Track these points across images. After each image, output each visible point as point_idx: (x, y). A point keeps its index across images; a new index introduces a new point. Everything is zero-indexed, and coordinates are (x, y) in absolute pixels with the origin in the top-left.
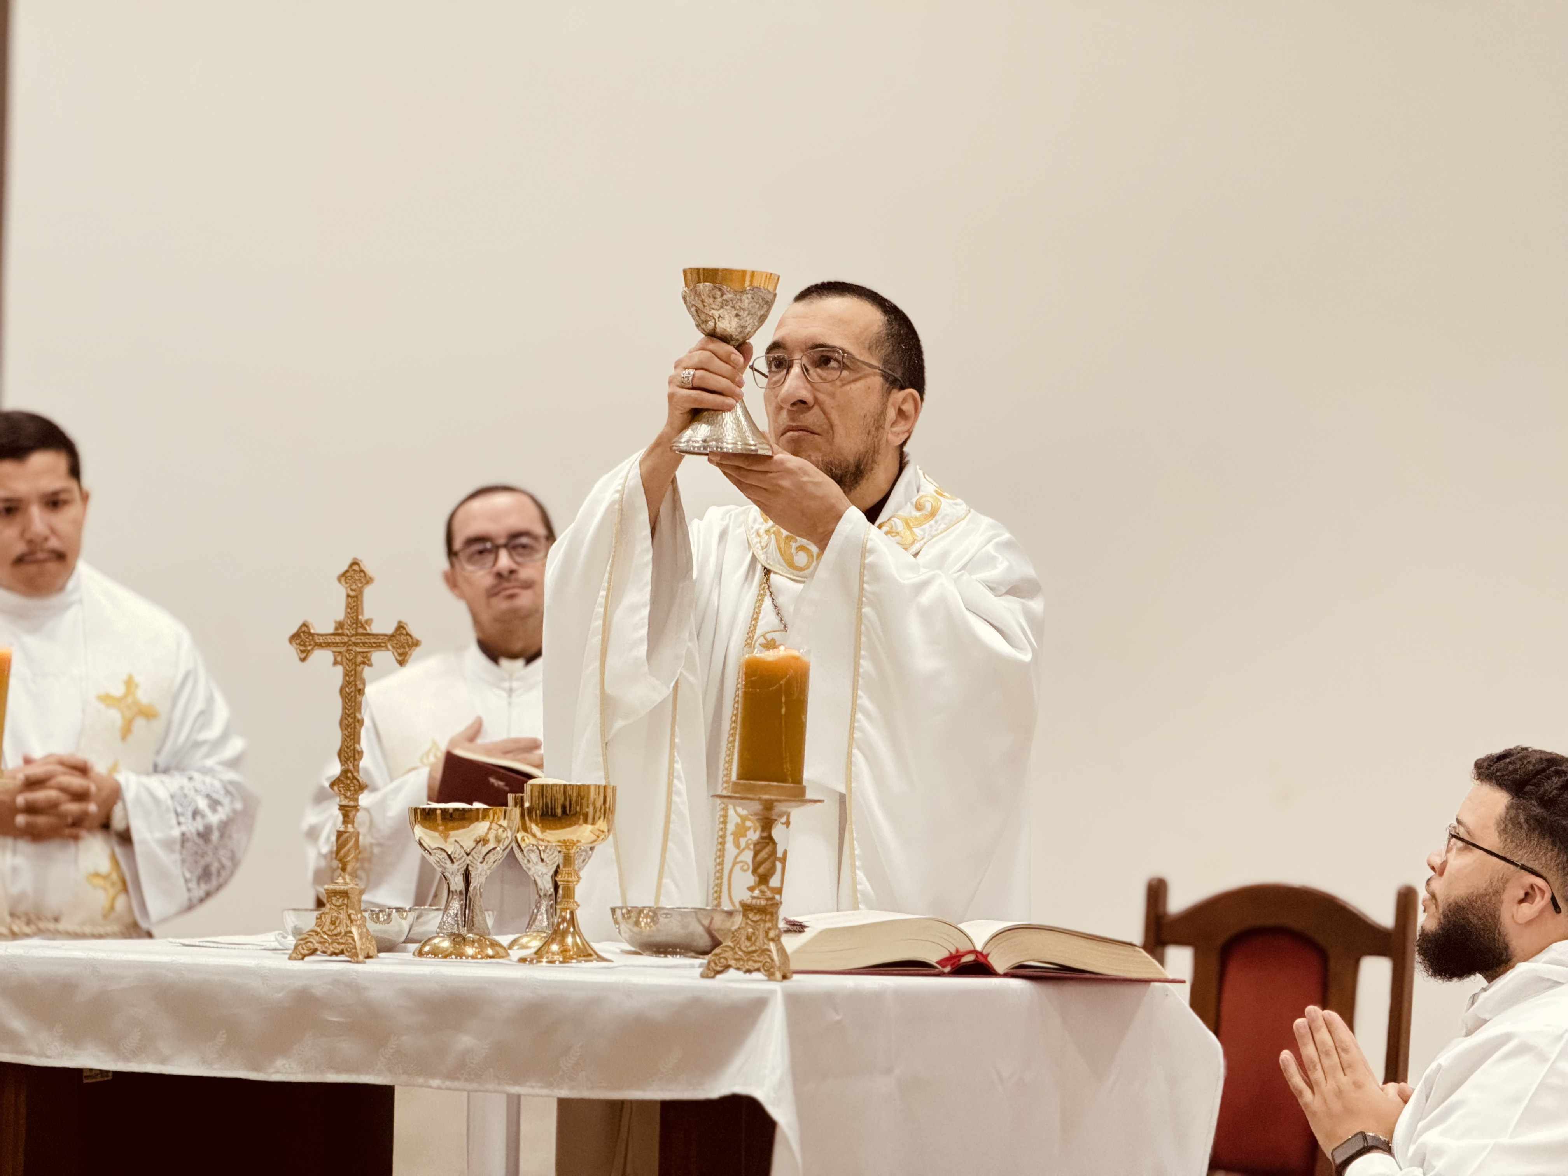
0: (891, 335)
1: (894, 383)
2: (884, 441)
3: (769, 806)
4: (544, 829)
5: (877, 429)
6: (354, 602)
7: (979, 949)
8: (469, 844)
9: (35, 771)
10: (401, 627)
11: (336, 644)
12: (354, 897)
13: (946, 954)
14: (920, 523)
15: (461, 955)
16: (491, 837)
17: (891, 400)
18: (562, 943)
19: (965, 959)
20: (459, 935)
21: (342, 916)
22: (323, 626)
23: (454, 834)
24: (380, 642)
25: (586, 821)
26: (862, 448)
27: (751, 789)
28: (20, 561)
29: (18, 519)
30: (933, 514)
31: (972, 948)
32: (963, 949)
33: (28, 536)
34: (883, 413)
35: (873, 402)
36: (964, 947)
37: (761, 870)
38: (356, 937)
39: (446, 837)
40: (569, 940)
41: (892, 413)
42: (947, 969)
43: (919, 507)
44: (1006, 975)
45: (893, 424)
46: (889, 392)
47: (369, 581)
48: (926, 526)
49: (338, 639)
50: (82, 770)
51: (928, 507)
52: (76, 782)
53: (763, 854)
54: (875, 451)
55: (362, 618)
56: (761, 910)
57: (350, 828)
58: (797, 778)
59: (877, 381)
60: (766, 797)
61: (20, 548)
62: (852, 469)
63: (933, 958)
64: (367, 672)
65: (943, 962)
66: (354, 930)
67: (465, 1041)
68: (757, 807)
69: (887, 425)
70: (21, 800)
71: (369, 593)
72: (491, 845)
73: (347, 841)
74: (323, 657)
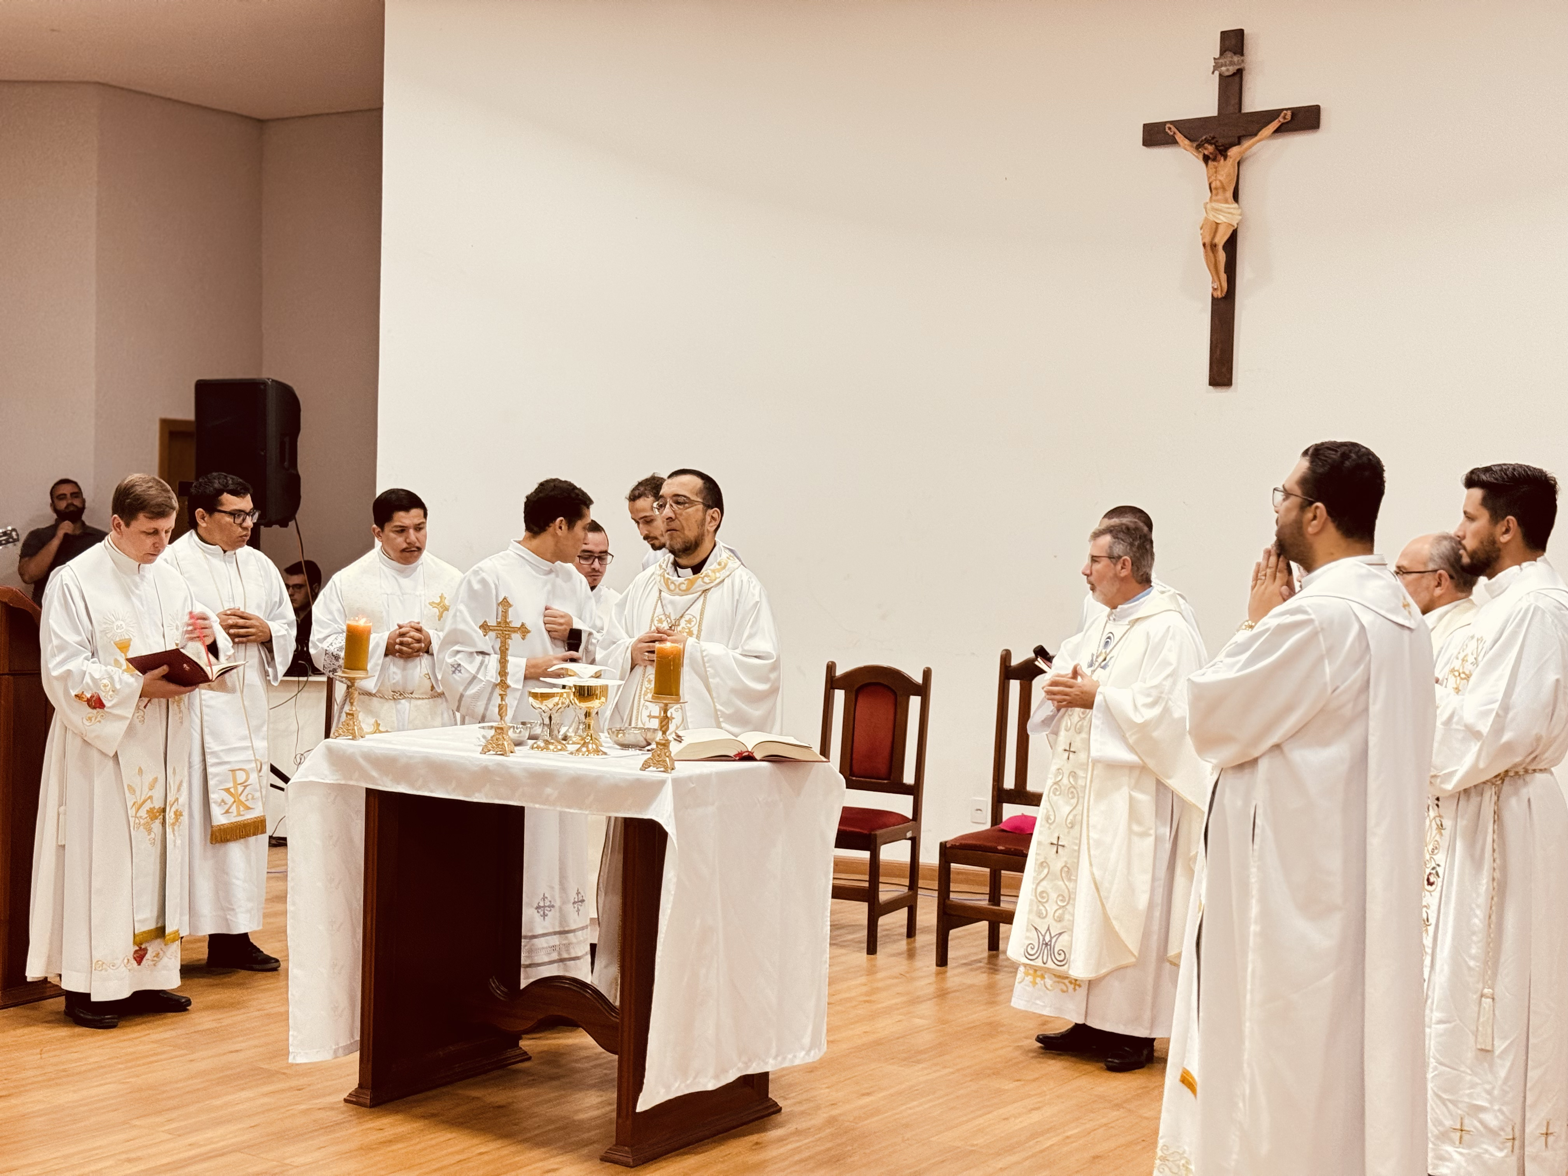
0: (706, 488)
1: (708, 507)
2: (706, 531)
3: (666, 705)
4: (580, 702)
5: (702, 526)
6: (505, 614)
7: (750, 750)
8: (551, 706)
9: (403, 630)
10: (523, 625)
11: (497, 630)
12: (505, 730)
13: (737, 753)
14: (719, 571)
15: (548, 749)
16: (560, 702)
17: (707, 513)
18: (587, 747)
19: (744, 755)
20: (547, 741)
21: (501, 737)
22: (492, 622)
23: (545, 702)
24: (515, 630)
25: (597, 698)
26: (696, 534)
27: (659, 698)
28: (404, 550)
29: (405, 534)
30: (724, 567)
31: (746, 750)
32: (743, 750)
33: (408, 541)
34: (704, 519)
35: (700, 514)
36: (744, 750)
37: (663, 729)
38: (506, 746)
39: (542, 703)
40: (590, 746)
41: (708, 519)
42: (737, 758)
43: (719, 564)
44: (761, 760)
45: (709, 523)
46: (706, 511)
47: (510, 605)
48: (721, 572)
49: (498, 628)
50: (419, 630)
51: (723, 564)
52: (417, 635)
53: (664, 723)
54: (703, 535)
55: (508, 621)
56: (664, 745)
57: (504, 703)
58: (678, 694)
59: (701, 507)
60: (665, 702)
61: (405, 545)
62: (694, 543)
63: (732, 754)
64: (509, 641)
65: (735, 756)
66: (505, 743)
67: (548, 790)
68: (662, 705)
69: (707, 523)
70: (398, 640)
71: (510, 610)
72: (560, 706)
73: (502, 709)
74: (492, 634)
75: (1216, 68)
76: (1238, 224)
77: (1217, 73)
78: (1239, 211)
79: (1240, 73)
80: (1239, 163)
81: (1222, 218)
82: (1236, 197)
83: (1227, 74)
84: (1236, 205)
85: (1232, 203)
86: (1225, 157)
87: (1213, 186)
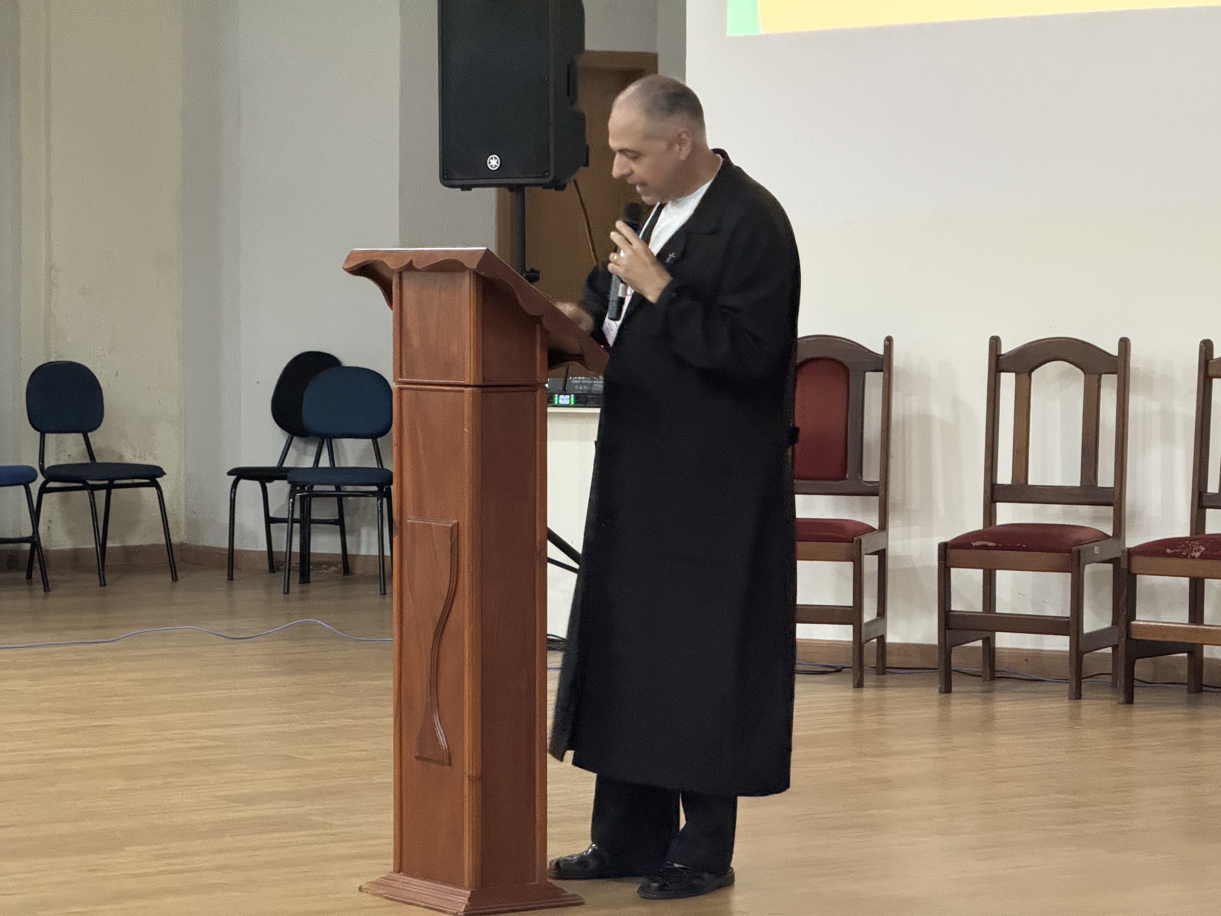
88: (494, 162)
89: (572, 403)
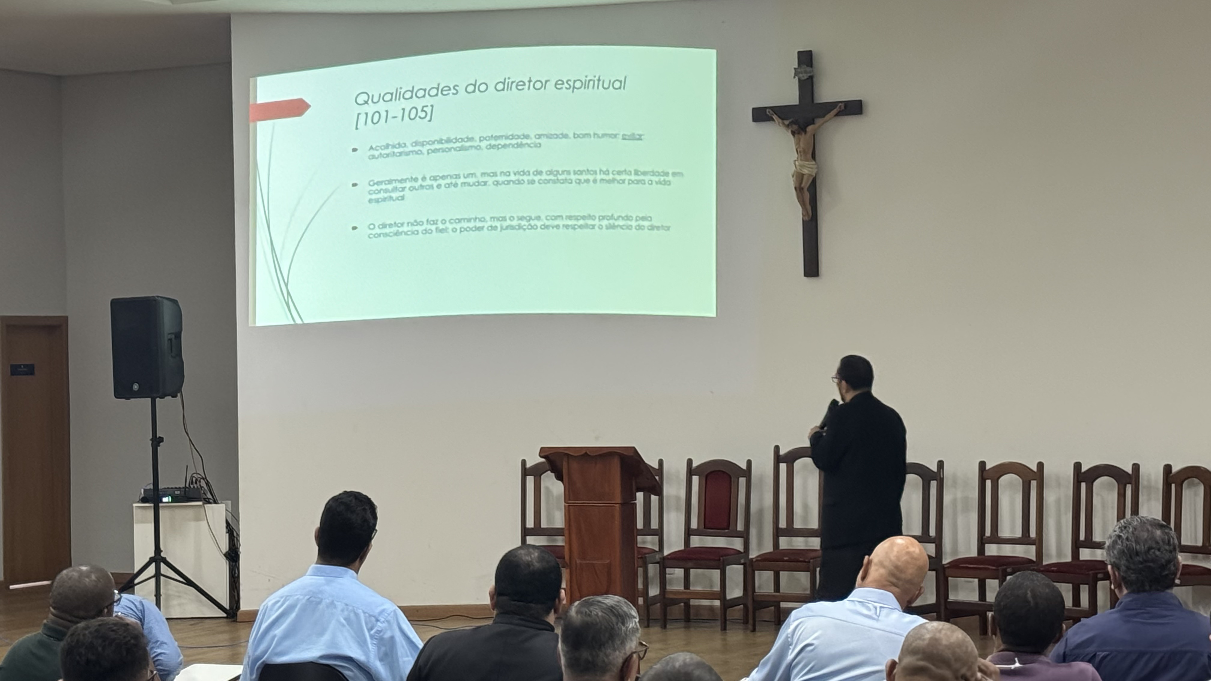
75: (796, 75)
76: (816, 175)
77: (797, 78)
78: (815, 166)
79: (811, 78)
80: (814, 136)
81: (806, 171)
82: (814, 157)
83: (803, 79)
84: (814, 163)
85: (812, 161)
86: (805, 132)
87: (798, 150)
88: (136, 387)
89: (170, 500)
